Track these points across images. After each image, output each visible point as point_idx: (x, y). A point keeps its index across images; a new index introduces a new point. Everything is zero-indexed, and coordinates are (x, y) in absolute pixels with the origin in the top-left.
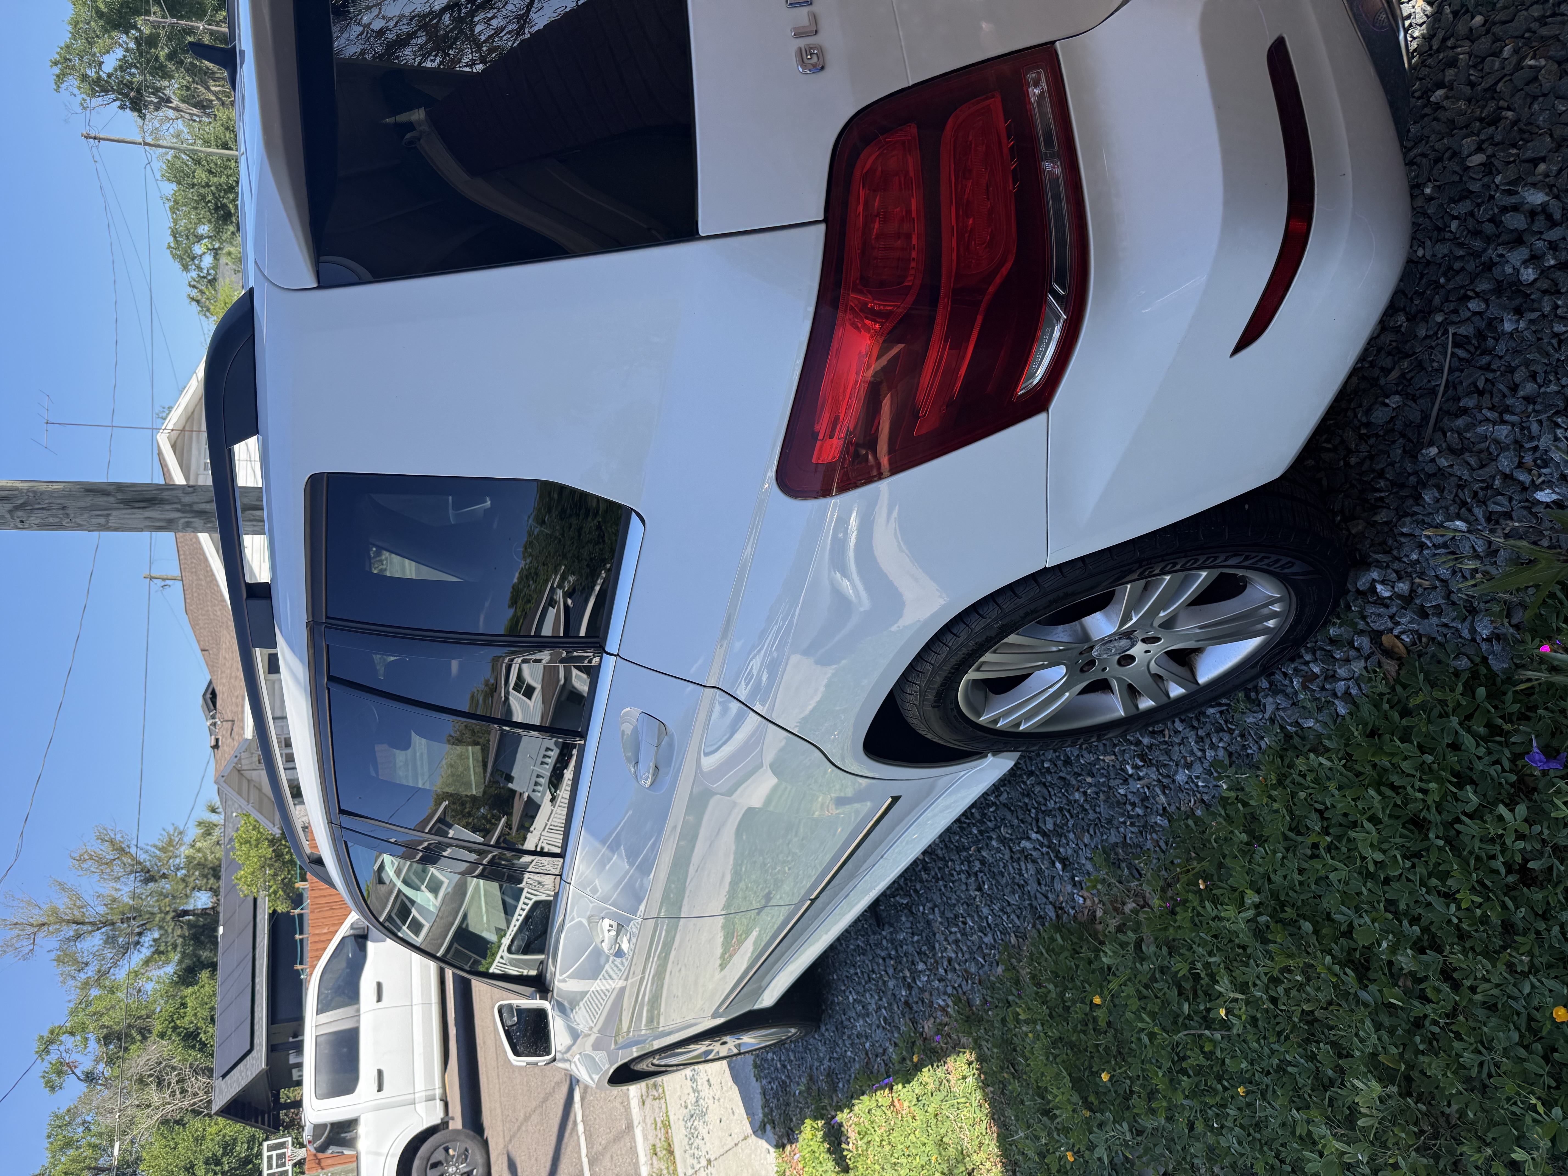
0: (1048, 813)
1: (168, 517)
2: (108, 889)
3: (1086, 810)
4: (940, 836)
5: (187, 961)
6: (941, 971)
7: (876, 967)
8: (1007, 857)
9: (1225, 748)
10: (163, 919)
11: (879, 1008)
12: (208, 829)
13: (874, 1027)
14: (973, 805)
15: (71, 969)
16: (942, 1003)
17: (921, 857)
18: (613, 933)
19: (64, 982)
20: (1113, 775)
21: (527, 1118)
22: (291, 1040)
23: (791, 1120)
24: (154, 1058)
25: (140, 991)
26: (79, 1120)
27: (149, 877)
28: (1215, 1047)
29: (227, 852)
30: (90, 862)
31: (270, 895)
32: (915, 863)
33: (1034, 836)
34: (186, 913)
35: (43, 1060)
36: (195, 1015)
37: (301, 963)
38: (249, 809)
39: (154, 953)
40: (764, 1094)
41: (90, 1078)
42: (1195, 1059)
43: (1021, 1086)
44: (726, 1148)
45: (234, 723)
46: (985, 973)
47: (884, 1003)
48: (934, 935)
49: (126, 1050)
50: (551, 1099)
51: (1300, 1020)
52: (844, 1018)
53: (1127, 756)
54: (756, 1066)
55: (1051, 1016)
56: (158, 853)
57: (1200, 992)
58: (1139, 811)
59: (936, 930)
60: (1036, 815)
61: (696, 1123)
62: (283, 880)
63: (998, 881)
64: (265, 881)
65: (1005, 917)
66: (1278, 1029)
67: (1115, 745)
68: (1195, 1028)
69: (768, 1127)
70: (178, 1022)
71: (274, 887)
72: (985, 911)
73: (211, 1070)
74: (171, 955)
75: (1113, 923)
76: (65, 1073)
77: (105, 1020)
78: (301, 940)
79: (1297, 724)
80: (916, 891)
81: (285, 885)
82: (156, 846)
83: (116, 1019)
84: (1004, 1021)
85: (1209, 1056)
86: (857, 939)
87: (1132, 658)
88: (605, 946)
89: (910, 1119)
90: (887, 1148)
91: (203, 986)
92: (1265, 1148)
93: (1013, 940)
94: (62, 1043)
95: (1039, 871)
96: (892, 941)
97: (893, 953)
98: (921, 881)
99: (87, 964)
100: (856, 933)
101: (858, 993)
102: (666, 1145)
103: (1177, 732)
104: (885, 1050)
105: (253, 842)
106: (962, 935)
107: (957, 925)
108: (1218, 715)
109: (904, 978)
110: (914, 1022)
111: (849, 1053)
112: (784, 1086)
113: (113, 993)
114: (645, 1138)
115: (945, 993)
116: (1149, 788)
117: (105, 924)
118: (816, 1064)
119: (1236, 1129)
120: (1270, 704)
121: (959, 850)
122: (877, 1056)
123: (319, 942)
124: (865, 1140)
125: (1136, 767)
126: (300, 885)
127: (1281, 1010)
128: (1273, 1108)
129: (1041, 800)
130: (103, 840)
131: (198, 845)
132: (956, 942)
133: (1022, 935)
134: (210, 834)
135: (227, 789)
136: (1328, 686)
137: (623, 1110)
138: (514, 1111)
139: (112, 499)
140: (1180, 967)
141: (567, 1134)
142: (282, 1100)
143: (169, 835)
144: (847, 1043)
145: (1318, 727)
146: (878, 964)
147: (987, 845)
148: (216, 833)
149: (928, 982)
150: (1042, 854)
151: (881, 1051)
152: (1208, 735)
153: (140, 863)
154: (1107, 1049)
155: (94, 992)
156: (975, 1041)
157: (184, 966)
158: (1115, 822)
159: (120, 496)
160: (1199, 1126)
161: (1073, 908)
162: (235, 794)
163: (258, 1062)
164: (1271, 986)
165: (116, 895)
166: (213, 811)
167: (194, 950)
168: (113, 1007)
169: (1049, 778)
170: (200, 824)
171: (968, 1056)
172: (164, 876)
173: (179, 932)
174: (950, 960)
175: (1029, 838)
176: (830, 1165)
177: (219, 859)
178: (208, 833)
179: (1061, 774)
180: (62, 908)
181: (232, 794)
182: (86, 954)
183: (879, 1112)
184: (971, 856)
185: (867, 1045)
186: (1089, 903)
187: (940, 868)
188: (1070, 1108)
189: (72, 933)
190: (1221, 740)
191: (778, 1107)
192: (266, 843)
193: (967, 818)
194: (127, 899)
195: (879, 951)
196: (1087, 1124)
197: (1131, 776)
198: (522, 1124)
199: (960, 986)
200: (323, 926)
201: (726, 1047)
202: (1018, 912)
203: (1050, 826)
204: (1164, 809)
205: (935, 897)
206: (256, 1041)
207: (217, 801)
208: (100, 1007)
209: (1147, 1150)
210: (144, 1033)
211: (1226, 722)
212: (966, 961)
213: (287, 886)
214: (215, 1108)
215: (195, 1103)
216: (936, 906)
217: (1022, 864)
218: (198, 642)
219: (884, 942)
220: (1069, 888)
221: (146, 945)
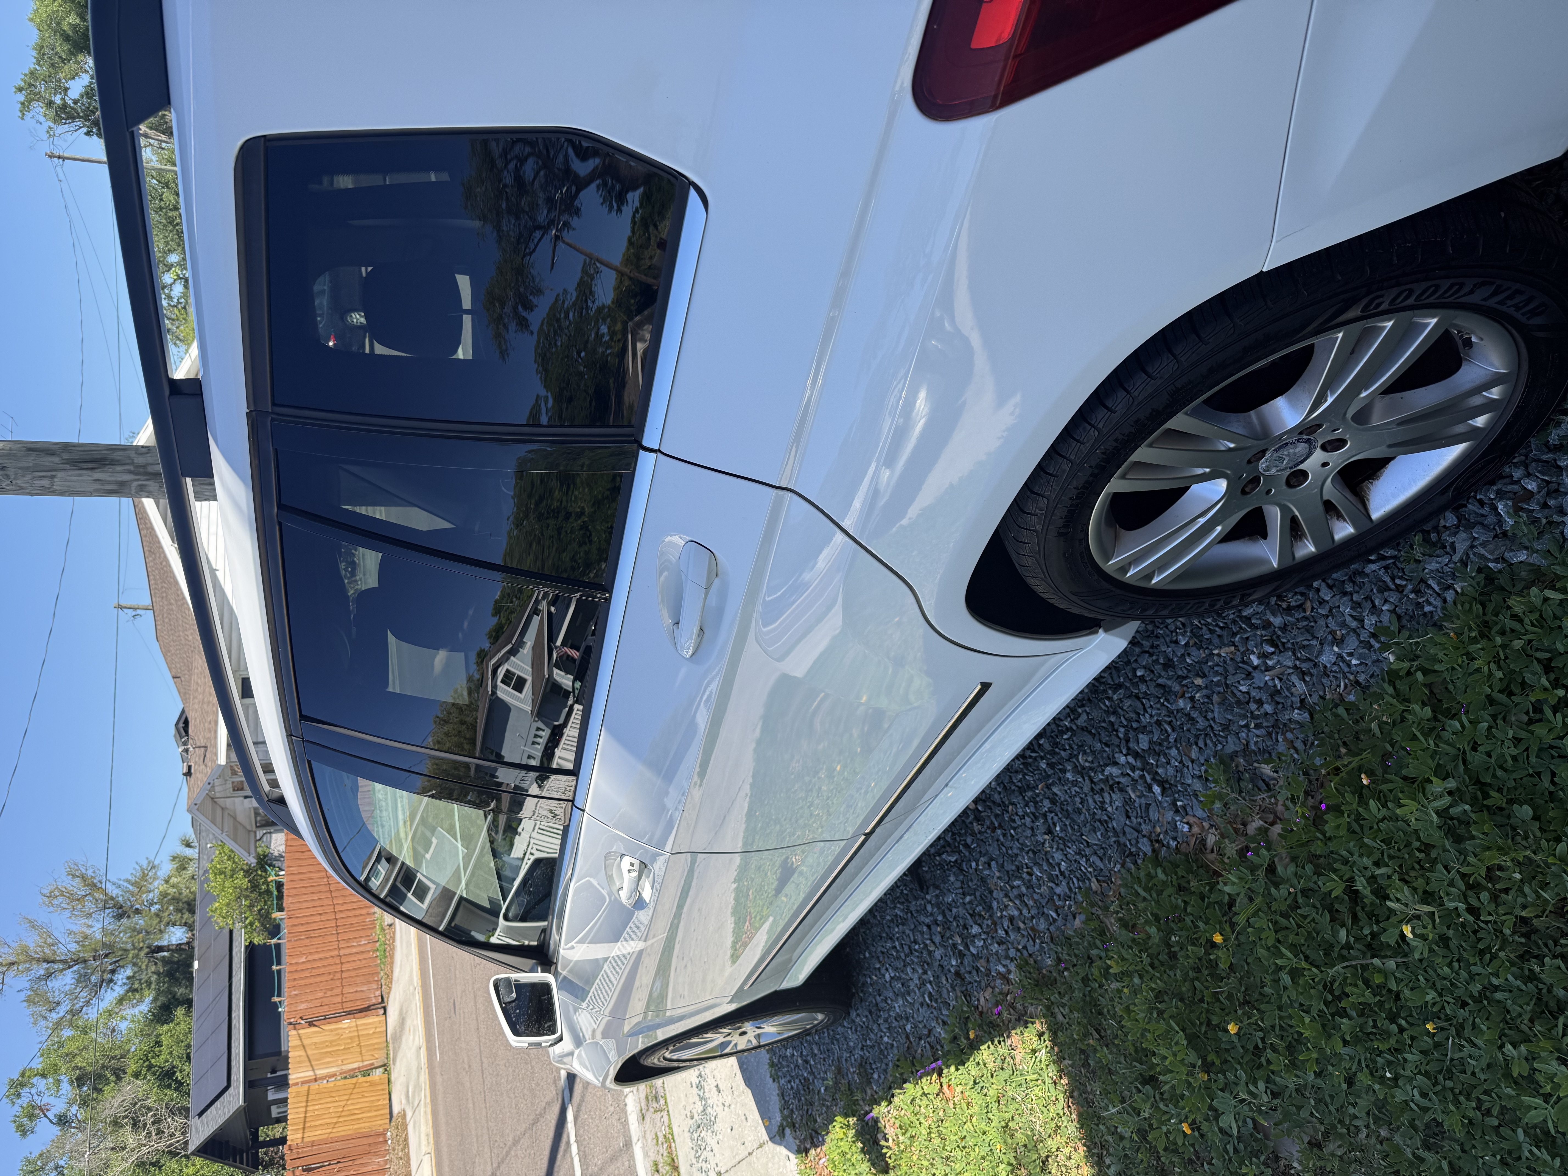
0: (1143, 729)
1: (120, 479)
2: (79, 925)
3: (1193, 719)
4: (998, 777)
5: (162, 999)
6: (1001, 933)
7: (919, 938)
8: (1086, 789)
9: (1393, 611)
10: (137, 956)
11: (923, 984)
12: (182, 864)
13: (917, 1006)
14: (1039, 736)
15: (42, 1009)
16: (1001, 969)
17: (973, 807)
18: (634, 874)
19: (35, 1023)
20: (1231, 670)
21: (516, 1142)
22: (269, 1075)
23: (815, 1121)
24: (129, 1099)
25: (114, 1030)
26: (52, 1165)
27: (121, 912)
28: (1386, 978)
29: (202, 883)
30: (60, 899)
31: (246, 927)
32: (965, 813)
33: (1122, 759)
34: (160, 949)
35: (13, 1103)
36: (171, 1053)
37: (279, 995)
38: (224, 837)
39: (128, 991)
40: (782, 1095)
41: (63, 1121)
42: (1359, 995)
43: (1111, 1053)
44: (738, 1159)
45: (207, 749)
46: (1058, 928)
47: (930, 976)
48: (991, 892)
49: (99, 1091)
50: (542, 1120)
51: (1514, 933)
52: (879, 999)
53: (1251, 644)
54: (772, 1065)
55: (1152, 965)
56: (131, 888)
57: (1361, 914)
58: (1268, 708)
59: (993, 888)
60: (1126, 734)
61: (703, 1134)
62: (260, 910)
63: (1073, 820)
64: (241, 913)
65: (1083, 862)
66: (1481, 946)
67: (1234, 634)
68: (1356, 958)
69: (788, 1131)
70: (153, 1061)
71: (251, 918)
72: (1058, 856)
73: (187, 1110)
74: (146, 992)
75: (1231, 849)
76: (37, 1116)
77: (78, 1061)
78: (279, 972)
79: (1502, 559)
80: (967, 846)
81: (261, 916)
82: (128, 881)
83: (86, 1060)
84: (1085, 980)
85: (1377, 990)
86: (895, 908)
87: (1304, 474)
88: (624, 895)
89: (964, 1106)
90: (937, 1141)
91: (178, 1024)
92: (1462, 1098)
93: (1095, 885)
94: (33, 1086)
95: (1128, 801)
96: (938, 905)
97: (940, 918)
98: (973, 834)
99: (58, 1003)
100: (893, 902)
101: (896, 969)
102: (669, 1161)
103: (1322, 602)
104: (930, 1031)
105: (229, 873)
106: (1028, 888)
107: (1021, 878)
108: (1382, 572)
109: (954, 946)
110: (967, 995)
111: (886, 1039)
112: (806, 1084)
113: (86, 1033)
114: (646, 1155)
115: (1007, 957)
116: (1281, 680)
117: (77, 962)
118: (846, 1055)
119: (1419, 1077)
120: (1461, 542)
121: (1021, 791)
122: (920, 1039)
123: (296, 971)
124: (908, 1135)
125: (1264, 656)
126: (276, 915)
127: (1486, 923)
128: (1474, 1045)
129: (1133, 716)
130: (74, 876)
131: (174, 880)
132: (1020, 896)
133: (1105, 879)
134: (185, 869)
135: (200, 817)
136: (1551, 503)
137: (620, 1127)
138: (502, 1136)
139: (56, 459)
140: (1335, 886)
141: (559, 1157)
142: (261, 1139)
143: (142, 869)
144: (884, 1027)
145: (1535, 559)
146: (922, 933)
147: (1060, 779)
148: (192, 868)
149: (985, 947)
150: (1133, 780)
151: (925, 1032)
152: (1368, 598)
153: (112, 898)
154: (1230, 996)
155: (67, 1033)
156: (1048, 1008)
157: (159, 1003)
158: (1234, 728)
159: (66, 456)
160: (1364, 1079)
161: (1175, 839)
162: (209, 822)
163: (235, 1099)
164: (1470, 893)
165: (88, 932)
166: (188, 845)
167: (170, 986)
168: (86, 1048)
169: (1143, 688)
170: (174, 858)
171: (1039, 1026)
172: (137, 912)
173: (153, 968)
174: (1011, 919)
175: (1116, 764)
176: (864, 1167)
177: (193, 893)
178: (182, 868)
179: (1160, 681)
180: (32, 946)
181: (206, 823)
182: (57, 993)
183: (925, 1101)
184: (1038, 795)
185: (908, 1027)
186: (1196, 830)
187: (997, 816)
188: (1184, 1070)
189: (42, 972)
190: (1386, 601)
191: (799, 1108)
192: (242, 873)
193: (1034, 751)
194: (98, 936)
195: (922, 918)
196: (1206, 1088)
197: (1255, 668)
198: (510, 1149)
199: (1025, 947)
200: (301, 955)
201: (745, 1038)
202: (1101, 852)
203: (1144, 745)
204: (1302, 701)
205: (990, 849)
206: (233, 1077)
207: (191, 835)
208: (71, 1047)
209: (1286, 1115)
210: (119, 1073)
211: (1393, 579)
212: (1033, 917)
213: (264, 917)
214: (192, 1148)
215: (171, 1145)
216: (992, 859)
217: (1106, 795)
218: (170, 669)
219: (929, 908)
220: (1169, 815)
221: (120, 983)
